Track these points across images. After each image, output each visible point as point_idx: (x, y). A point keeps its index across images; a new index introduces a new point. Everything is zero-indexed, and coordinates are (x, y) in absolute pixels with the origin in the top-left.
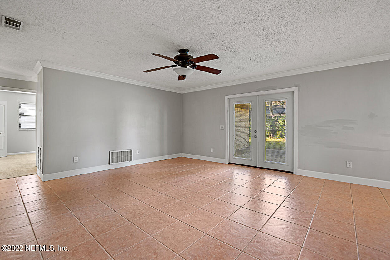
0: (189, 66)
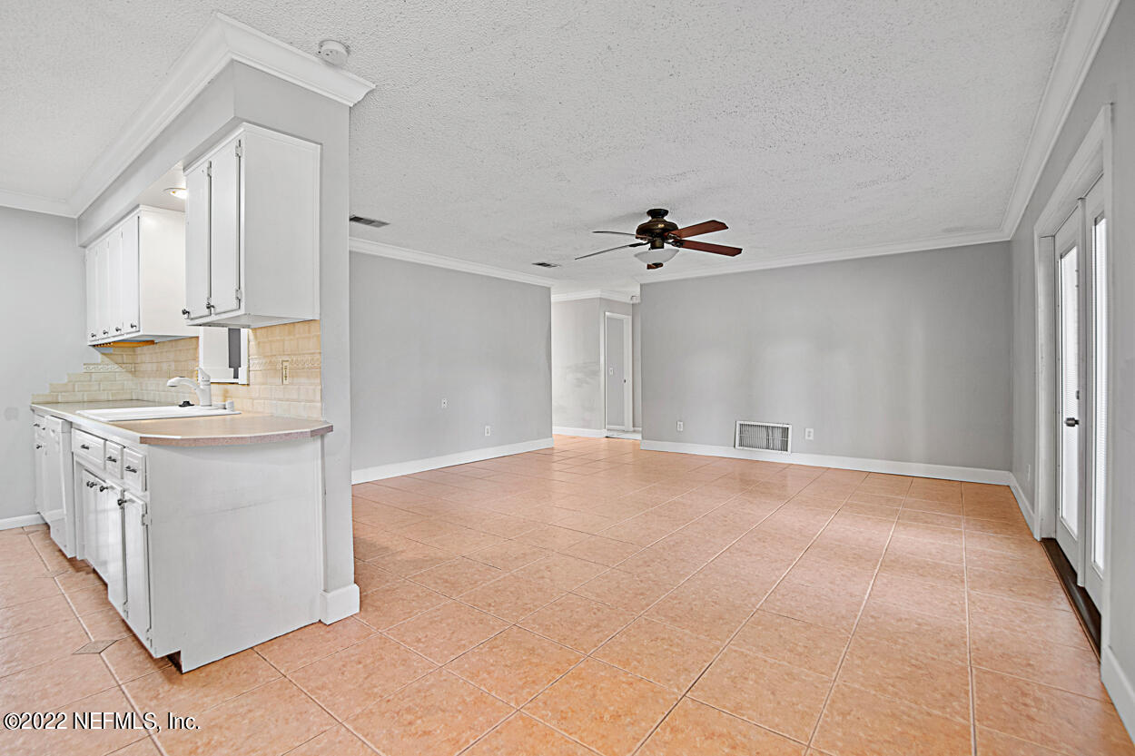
0: (669, 243)
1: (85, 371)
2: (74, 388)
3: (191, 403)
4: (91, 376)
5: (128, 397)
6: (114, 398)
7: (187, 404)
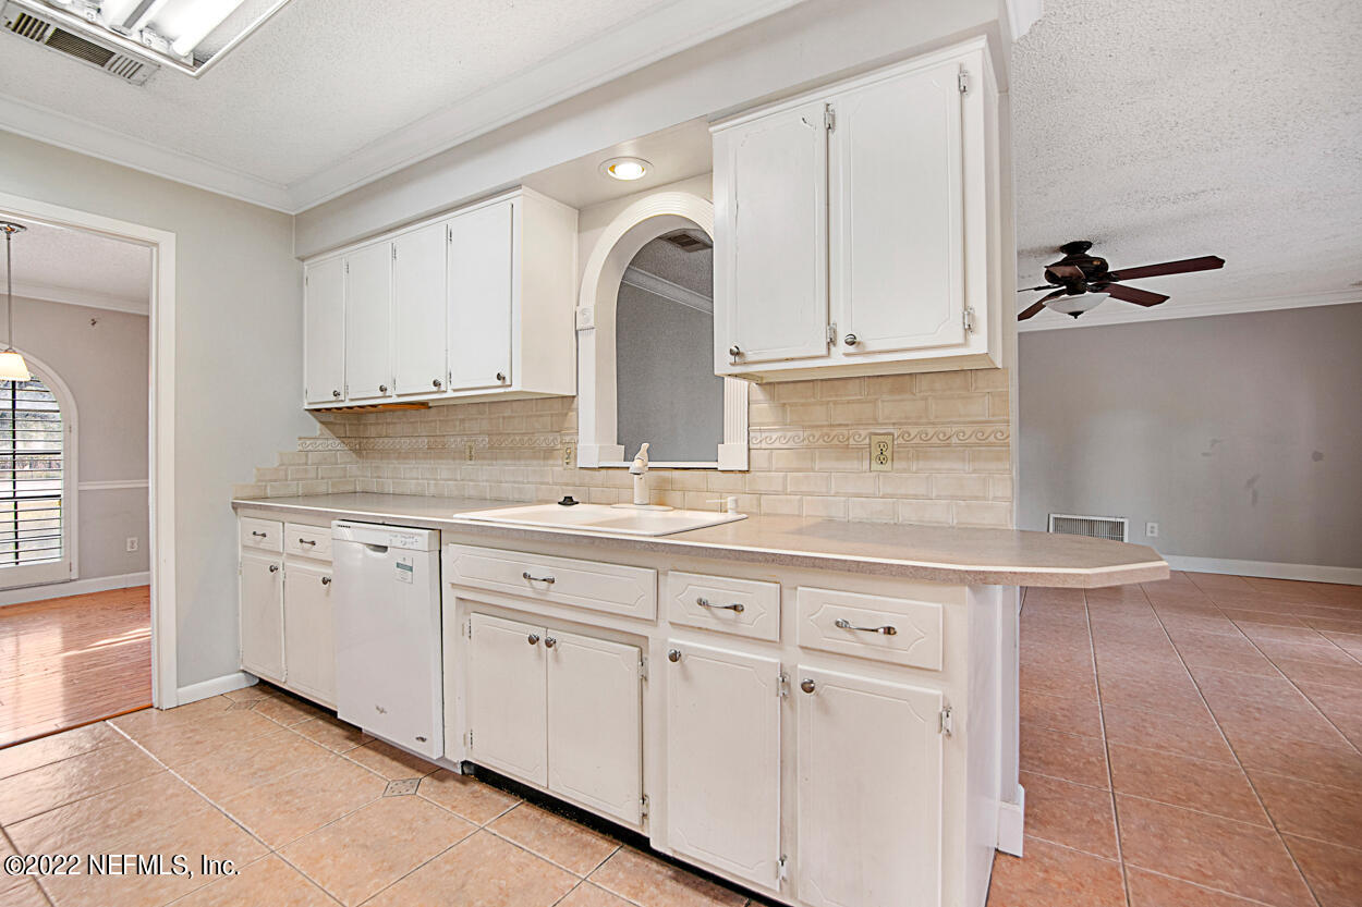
1: (300, 448)
2: (286, 475)
3: (575, 500)
4: (307, 456)
5: (350, 488)
6: (336, 491)
7: (568, 501)
